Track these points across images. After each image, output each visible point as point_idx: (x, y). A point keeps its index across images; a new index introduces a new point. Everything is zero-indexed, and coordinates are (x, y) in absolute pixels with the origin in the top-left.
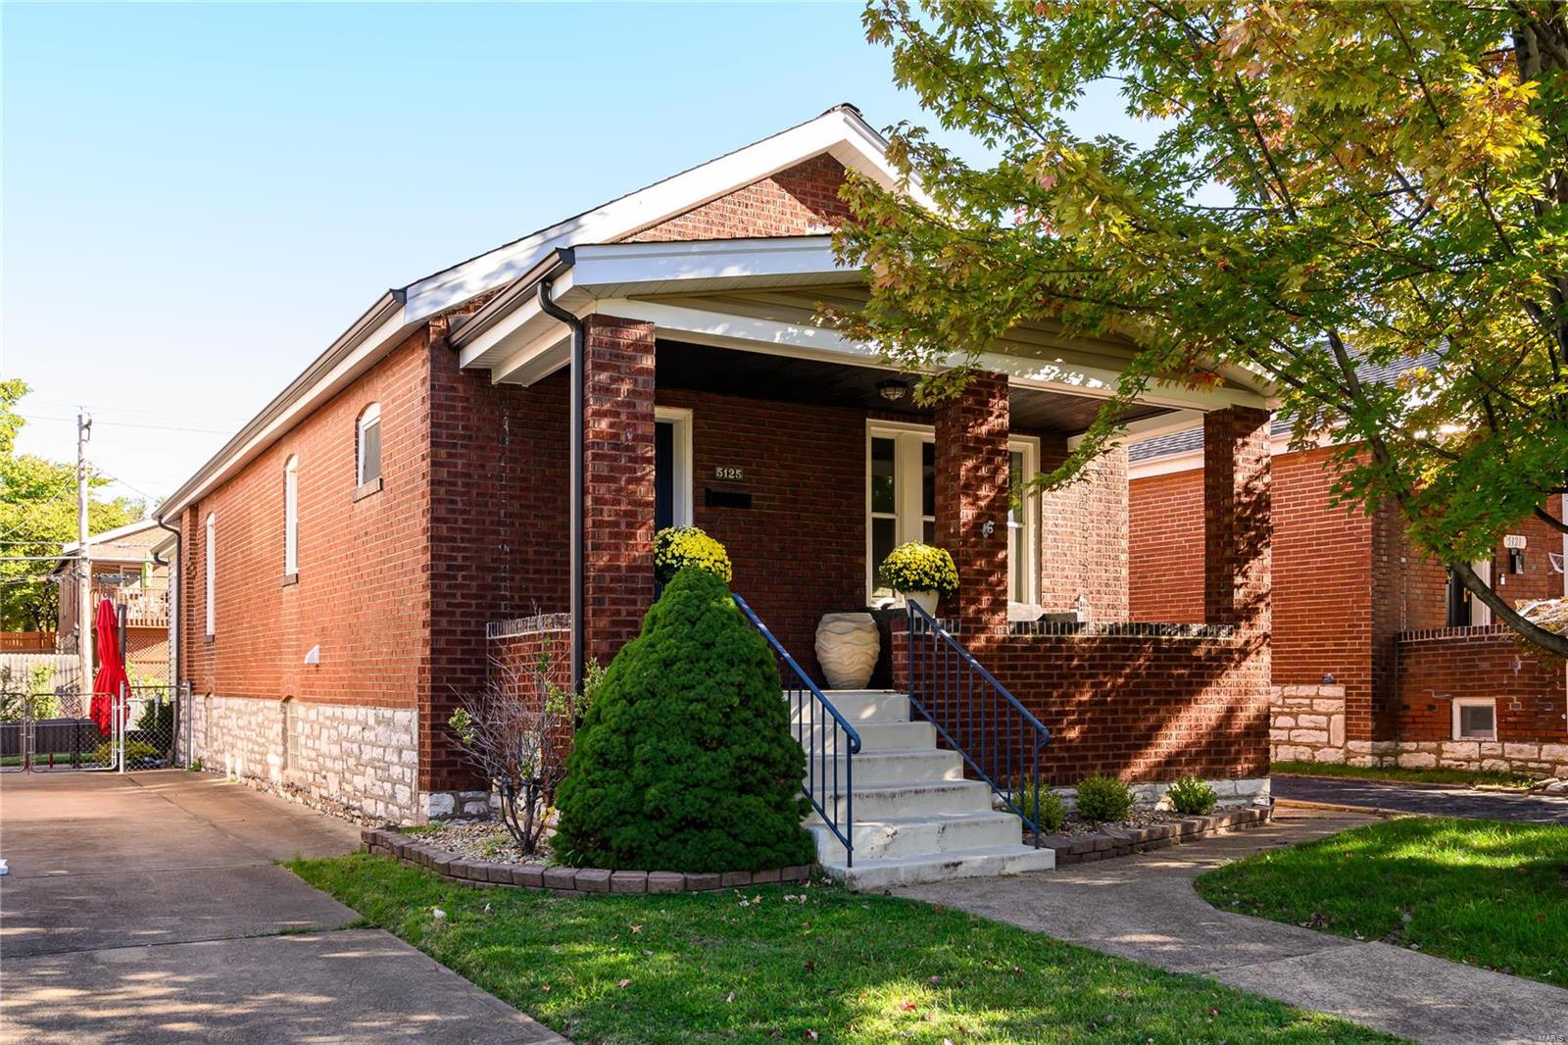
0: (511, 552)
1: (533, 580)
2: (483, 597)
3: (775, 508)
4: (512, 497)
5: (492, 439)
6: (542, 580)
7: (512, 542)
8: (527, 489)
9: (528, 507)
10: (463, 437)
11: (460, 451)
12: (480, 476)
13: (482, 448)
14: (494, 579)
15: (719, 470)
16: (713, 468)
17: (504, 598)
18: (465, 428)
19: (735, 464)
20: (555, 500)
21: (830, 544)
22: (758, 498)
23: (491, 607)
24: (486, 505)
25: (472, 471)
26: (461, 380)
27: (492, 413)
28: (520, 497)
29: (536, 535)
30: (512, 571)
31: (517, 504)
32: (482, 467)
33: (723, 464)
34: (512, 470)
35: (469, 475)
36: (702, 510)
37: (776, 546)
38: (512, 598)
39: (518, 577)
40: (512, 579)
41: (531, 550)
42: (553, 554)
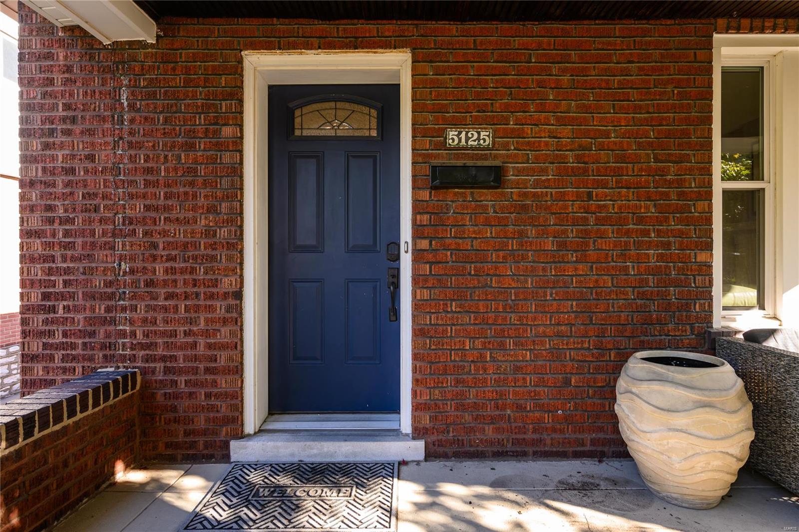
0: (132, 271)
1: (165, 309)
2: (92, 334)
3: (546, 184)
4: (132, 196)
5: (104, 119)
6: (176, 308)
7: (133, 259)
8: (156, 184)
9: (157, 209)
10: (64, 120)
11: (60, 139)
12: (87, 171)
13: (91, 132)
14: (108, 309)
15: (452, 134)
16: (442, 133)
17: (123, 334)
18: (67, 107)
19: (479, 123)
20: (195, 196)
21: (646, 233)
22: (519, 172)
23: (103, 347)
24: (96, 209)
25: (76, 164)
26: (61, 42)
27: (104, 83)
28: (144, 196)
29: (168, 246)
30: (134, 297)
31: (140, 205)
32: (91, 158)
33: (458, 124)
34: (132, 159)
35: (72, 171)
36: (425, 195)
37: (550, 244)
38: (133, 334)
39: (141, 306)
40: (134, 308)
41: (160, 268)
42: (193, 271)
